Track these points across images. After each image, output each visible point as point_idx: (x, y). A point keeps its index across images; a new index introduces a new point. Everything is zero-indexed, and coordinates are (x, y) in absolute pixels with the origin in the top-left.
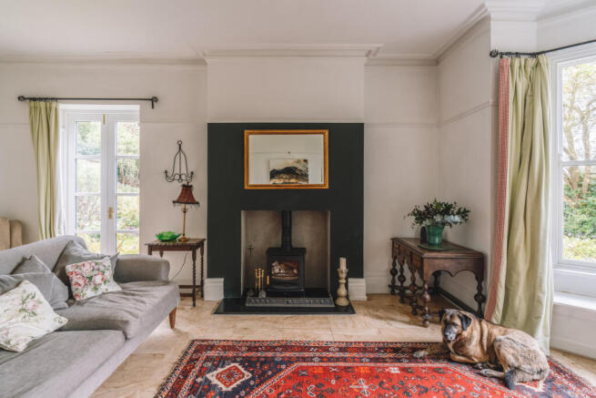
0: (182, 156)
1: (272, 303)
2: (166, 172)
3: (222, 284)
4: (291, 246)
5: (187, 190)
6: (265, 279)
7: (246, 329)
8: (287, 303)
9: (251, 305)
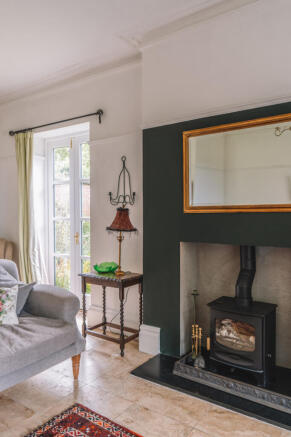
0: (126, 174)
1: (206, 379)
2: (110, 194)
3: (158, 336)
4: (250, 297)
5: (123, 213)
6: (204, 341)
7: (147, 409)
8: (228, 386)
9: (179, 374)
